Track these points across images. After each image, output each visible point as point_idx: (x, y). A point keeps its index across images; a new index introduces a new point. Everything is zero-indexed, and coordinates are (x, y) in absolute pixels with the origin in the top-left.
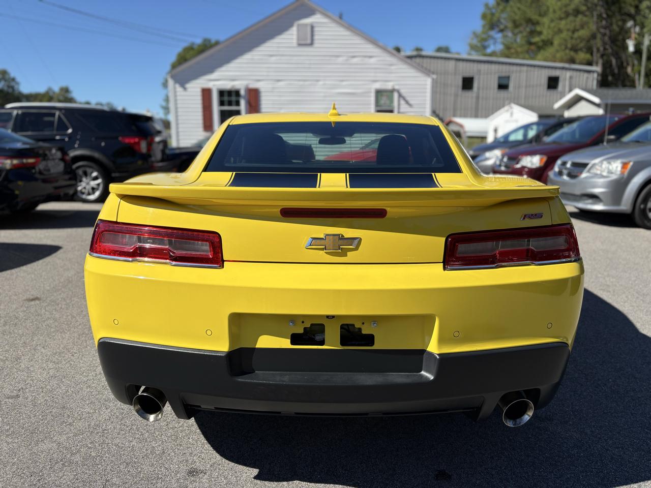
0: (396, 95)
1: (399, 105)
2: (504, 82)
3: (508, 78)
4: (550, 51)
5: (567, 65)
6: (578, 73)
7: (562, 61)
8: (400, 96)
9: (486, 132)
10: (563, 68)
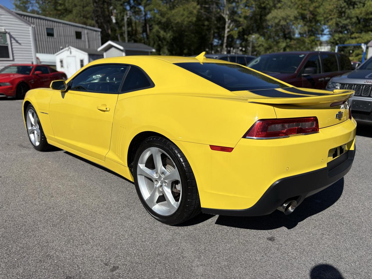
0: (8, 36)
1: (11, 43)
2: (50, 32)
3: (53, 29)
4: (70, 16)
5: (84, 26)
6: (91, 31)
7: (79, 23)
8: (11, 37)
9: (55, 63)
10: (83, 28)
